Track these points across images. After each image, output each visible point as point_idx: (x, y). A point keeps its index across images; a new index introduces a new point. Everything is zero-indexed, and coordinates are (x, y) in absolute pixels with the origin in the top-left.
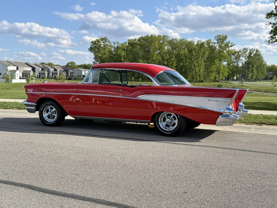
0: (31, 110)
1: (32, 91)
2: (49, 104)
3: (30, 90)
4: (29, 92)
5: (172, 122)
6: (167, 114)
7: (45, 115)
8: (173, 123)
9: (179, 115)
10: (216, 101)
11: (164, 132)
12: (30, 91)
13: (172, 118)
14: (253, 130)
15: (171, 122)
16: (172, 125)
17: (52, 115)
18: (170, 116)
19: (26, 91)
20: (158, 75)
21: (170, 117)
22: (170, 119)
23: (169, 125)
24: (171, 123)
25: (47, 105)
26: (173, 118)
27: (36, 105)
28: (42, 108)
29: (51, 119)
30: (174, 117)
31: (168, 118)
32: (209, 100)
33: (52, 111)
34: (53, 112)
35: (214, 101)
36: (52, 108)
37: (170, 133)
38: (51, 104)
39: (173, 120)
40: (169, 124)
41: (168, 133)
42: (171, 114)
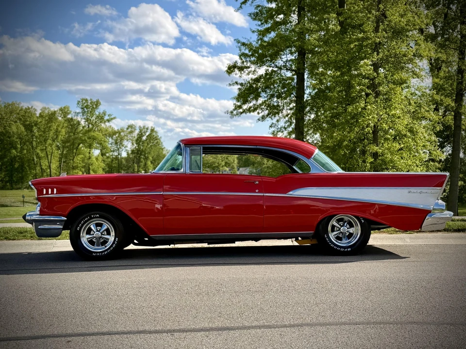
0: (52, 230)
1: (55, 193)
2: (98, 215)
3: (50, 190)
4: (46, 194)
7: (85, 239)
9: (364, 219)
10: (420, 193)
11: (338, 249)
12: (50, 192)
15: (347, 231)
17: (102, 238)
19: (40, 192)
25: (91, 218)
27: (66, 221)
28: (80, 225)
29: (98, 245)
32: (409, 192)
35: (417, 192)
36: (100, 225)
37: (350, 249)
38: (101, 217)
39: (348, 228)
40: (342, 236)
41: (346, 250)
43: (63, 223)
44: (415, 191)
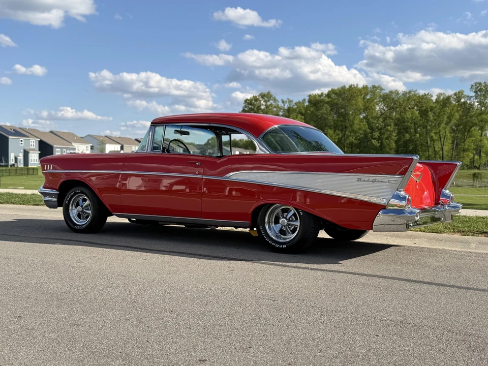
0: (51, 202)
1: (51, 168)
2: (79, 191)
3: (49, 166)
4: (47, 170)
5: (292, 225)
6: (282, 209)
7: (73, 212)
8: (293, 227)
9: (302, 211)
10: (372, 181)
11: (273, 244)
13: (290, 217)
14: (473, 246)
15: (288, 225)
16: (291, 231)
17: (85, 212)
18: (286, 214)
19: (43, 168)
20: (266, 133)
21: (287, 216)
22: (287, 220)
23: (285, 231)
24: (289, 228)
25: (75, 194)
26: (293, 217)
27: (58, 195)
28: (68, 199)
29: (83, 219)
30: (294, 215)
31: (284, 217)
32: (358, 180)
33: (84, 204)
34: (86, 206)
35: (368, 181)
36: (84, 200)
37: (285, 246)
38: (82, 192)
39: (292, 221)
40: (285, 229)
41: (281, 246)
42: (289, 209)
43: (57, 196)
44: (366, 179)
